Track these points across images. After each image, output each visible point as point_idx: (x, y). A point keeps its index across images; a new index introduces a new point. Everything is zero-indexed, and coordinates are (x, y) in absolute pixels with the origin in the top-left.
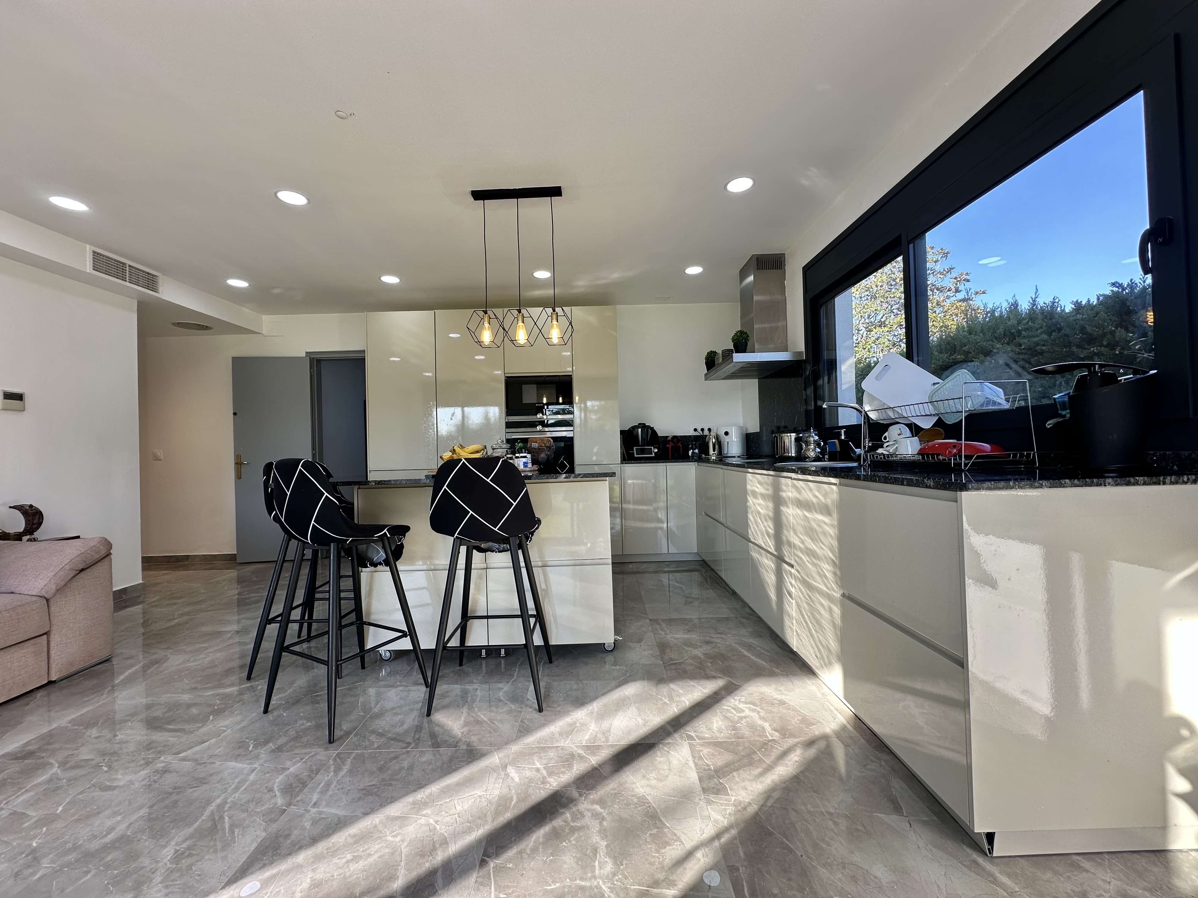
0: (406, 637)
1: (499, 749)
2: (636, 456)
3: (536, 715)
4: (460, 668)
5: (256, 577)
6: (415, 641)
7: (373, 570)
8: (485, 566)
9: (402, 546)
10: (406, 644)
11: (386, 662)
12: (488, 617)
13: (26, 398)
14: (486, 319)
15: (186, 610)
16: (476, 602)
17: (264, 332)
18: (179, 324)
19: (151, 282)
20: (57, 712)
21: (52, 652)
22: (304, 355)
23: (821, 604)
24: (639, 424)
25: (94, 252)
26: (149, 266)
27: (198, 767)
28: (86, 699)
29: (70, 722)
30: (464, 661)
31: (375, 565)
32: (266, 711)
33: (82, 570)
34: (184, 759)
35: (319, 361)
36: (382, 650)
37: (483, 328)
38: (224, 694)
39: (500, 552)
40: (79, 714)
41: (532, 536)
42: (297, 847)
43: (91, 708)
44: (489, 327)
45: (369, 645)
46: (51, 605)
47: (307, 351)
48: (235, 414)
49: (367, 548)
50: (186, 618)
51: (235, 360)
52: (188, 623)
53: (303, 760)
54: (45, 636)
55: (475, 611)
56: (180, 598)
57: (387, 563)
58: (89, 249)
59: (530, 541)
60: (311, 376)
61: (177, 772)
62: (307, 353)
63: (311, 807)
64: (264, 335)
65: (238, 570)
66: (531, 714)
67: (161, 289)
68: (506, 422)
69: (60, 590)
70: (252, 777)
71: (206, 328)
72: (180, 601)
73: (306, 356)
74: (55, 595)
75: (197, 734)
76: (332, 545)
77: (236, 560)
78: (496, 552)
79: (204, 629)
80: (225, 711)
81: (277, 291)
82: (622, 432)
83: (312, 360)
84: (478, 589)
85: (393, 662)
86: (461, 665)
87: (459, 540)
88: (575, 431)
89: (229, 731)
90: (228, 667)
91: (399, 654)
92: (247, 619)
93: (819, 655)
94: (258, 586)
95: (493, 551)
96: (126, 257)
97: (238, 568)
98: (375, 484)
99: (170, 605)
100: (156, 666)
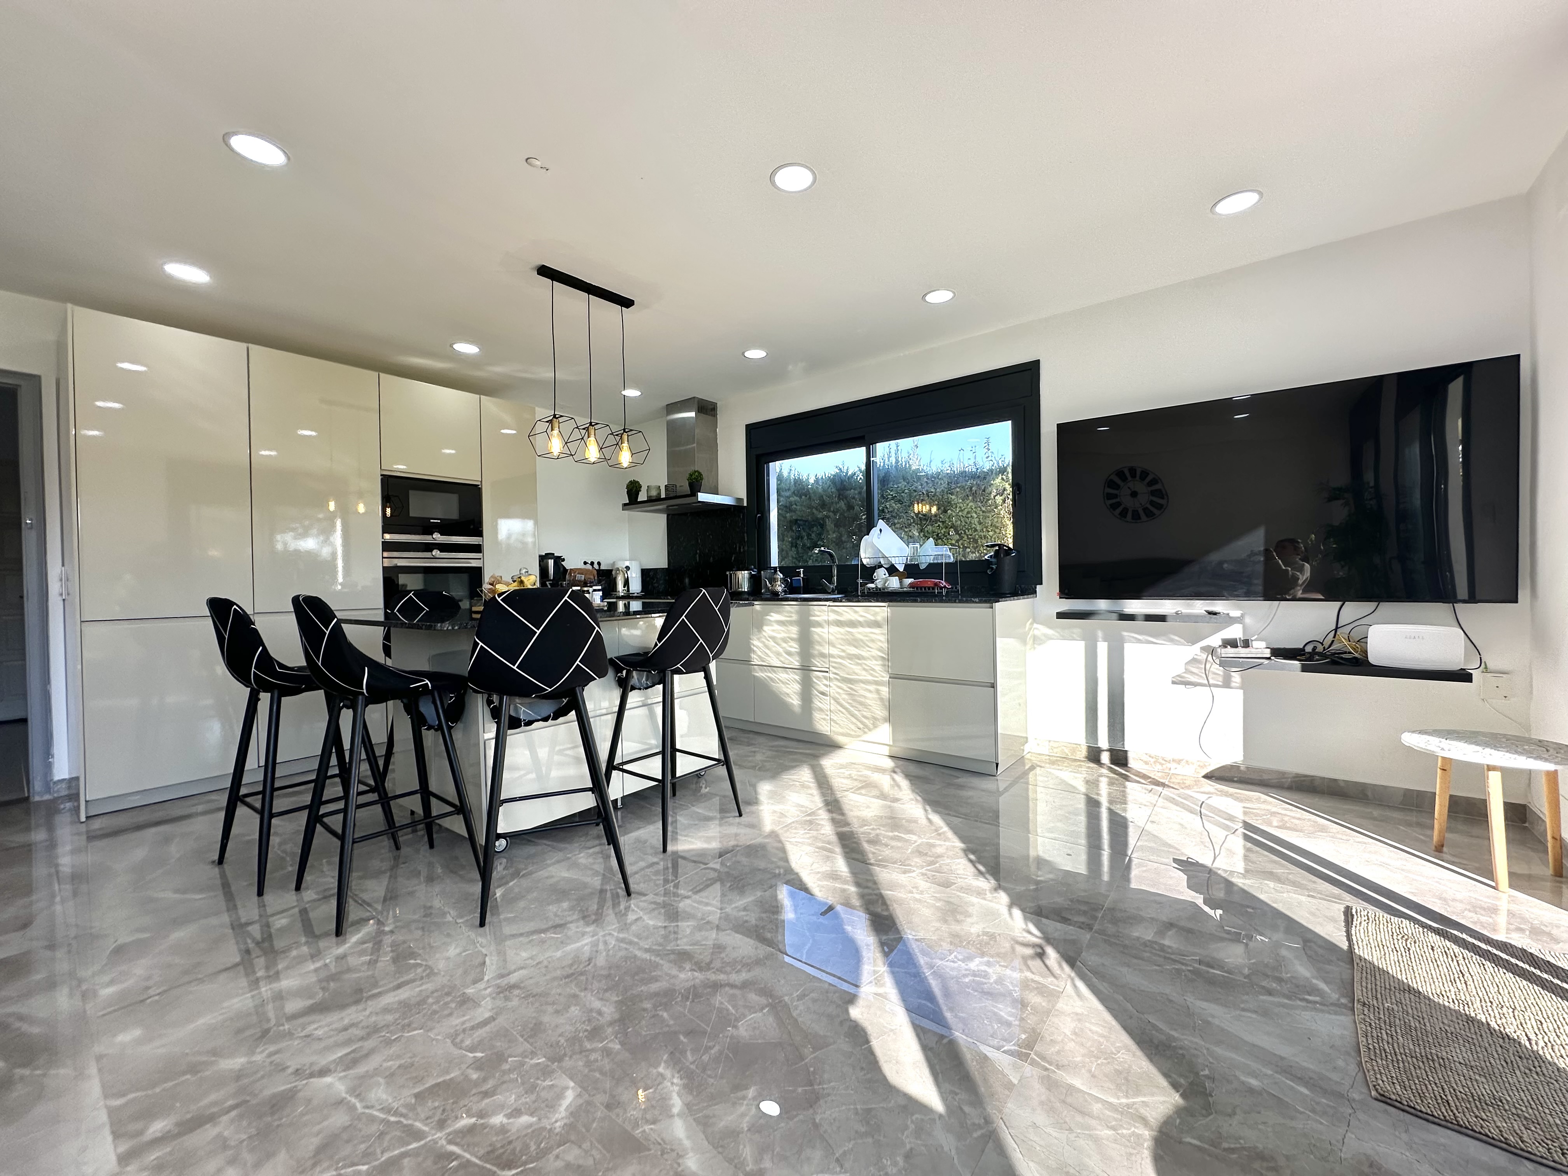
23: (867, 690)
68: (384, 542)
93: (861, 726)
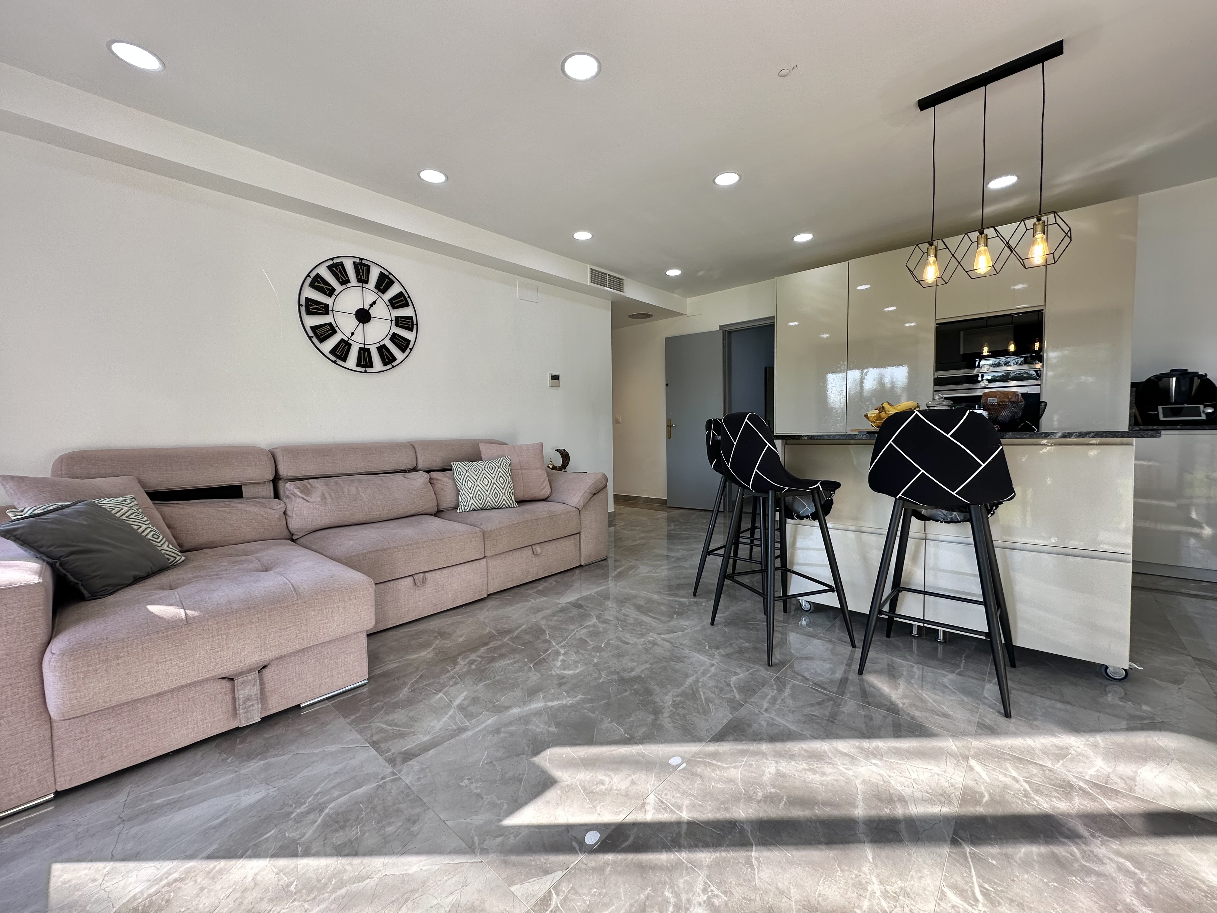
0: (833, 591)
1: (954, 736)
2: (1162, 418)
3: (1003, 720)
4: (888, 639)
5: (683, 519)
6: (842, 598)
7: (798, 523)
8: (923, 536)
9: (831, 502)
10: (831, 600)
11: (805, 613)
12: (924, 593)
13: (560, 378)
14: (932, 252)
15: (643, 535)
16: (910, 574)
17: (688, 313)
18: (633, 316)
19: (618, 284)
20: (588, 585)
21: (582, 546)
22: (718, 329)
24: (1172, 371)
25: (591, 269)
26: (619, 273)
27: (674, 648)
28: (600, 581)
29: (596, 593)
30: (892, 634)
31: (801, 518)
32: (712, 623)
33: (594, 494)
34: (664, 640)
35: (730, 333)
36: (803, 600)
37: (926, 264)
38: (680, 602)
39: (946, 522)
40: (599, 589)
41: (996, 509)
42: (757, 738)
43: (603, 588)
44: (934, 262)
45: (791, 592)
46: (581, 513)
47: (721, 324)
48: (667, 385)
49: (794, 500)
50: (643, 541)
51: (668, 340)
52: (645, 545)
53: (750, 672)
54: (578, 535)
55: (909, 583)
56: (637, 526)
57: (815, 516)
58: (589, 267)
59: (992, 515)
60: (724, 347)
61: (662, 647)
62: (720, 326)
63: (764, 711)
64: (688, 315)
65: (668, 512)
66: (993, 717)
67: (625, 289)
68: (935, 379)
69: (585, 505)
70: (713, 669)
71: (648, 316)
72: (638, 528)
73: (720, 329)
74: (583, 508)
75: (669, 625)
76: (770, 492)
77: (666, 504)
78: (942, 522)
79: (656, 551)
80: (683, 615)
81: (700, 273)
82: (1133, 385)
83: (724, 333)
84: (915, 559)
85: (813, 614)
86: (888, 636)
87: (902, 501)
88: (1043, 386)
89: (689, 629)
90: (678, 583)
91: (818, 608)
92: (684, 550)
94: (685, 527)
95: (937, 521)
96: (606, 268)
97: (668, 510)
98: (808, 438)
99: (632, 530)
100: (633, 570)
